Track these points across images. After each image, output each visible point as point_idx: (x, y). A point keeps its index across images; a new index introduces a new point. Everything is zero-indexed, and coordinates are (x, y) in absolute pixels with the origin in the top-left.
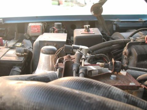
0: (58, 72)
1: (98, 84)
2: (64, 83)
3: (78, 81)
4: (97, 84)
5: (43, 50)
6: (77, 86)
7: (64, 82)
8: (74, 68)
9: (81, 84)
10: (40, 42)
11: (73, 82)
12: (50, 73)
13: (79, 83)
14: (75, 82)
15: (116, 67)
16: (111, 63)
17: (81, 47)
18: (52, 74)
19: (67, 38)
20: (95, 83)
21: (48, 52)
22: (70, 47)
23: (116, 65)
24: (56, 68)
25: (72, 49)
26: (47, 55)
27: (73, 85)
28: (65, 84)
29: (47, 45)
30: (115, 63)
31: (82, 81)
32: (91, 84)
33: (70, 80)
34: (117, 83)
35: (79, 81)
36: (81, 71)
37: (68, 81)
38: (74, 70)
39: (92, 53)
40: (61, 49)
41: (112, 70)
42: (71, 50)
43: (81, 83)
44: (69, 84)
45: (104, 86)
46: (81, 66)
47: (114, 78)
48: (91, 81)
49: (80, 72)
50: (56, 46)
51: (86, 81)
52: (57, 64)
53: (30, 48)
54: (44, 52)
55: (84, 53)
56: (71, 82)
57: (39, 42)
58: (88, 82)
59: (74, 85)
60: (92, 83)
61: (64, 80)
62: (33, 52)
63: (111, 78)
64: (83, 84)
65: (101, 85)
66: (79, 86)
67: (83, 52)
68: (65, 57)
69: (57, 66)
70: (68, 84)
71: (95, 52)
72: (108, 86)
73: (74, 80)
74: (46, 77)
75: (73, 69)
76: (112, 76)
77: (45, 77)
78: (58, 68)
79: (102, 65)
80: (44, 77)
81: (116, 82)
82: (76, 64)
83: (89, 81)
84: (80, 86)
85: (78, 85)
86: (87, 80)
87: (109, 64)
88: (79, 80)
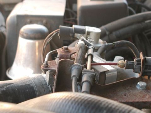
0: (49, 75)
1: (110, 106)
2: (55, 103)
3: (77, 101)
4: (108, 106)
5: (23, 32)
6: (75, 109)
7: (55, 101)
8: (74, 73)
9: (83, 107)
10: (18, 17)
11: (70, 103)
12: (34, 78)
13: (78, 104)
14: (72, 103)
15: (146, 68)
16: (139, 61)
17: (88, 29)
18: (38, 79)
19: (67, 7)
20: (104, 105)
21: (32, 36)
22: (70, 29)
23: (147, 64)
24: (44, 69)
25: (72, 33)
26: (31, 41)
27: (69, 107)
28: (57, 105)
29: (31, 23)
30: (145, 60)
31: (83, 101)
32: (99, 106)
33: (65, 99)
34: (147, 97)
35: (80, 101)
36: (85, 78)
37: (61, 101)
38: (74, 76)
39: (109, 35)
40: (54, 32)
41: (139, 73)
42: (71, 35)
43: (81, 105)
44: (63, 106)
45: (120, 109)
46: (85, 69)
47: (142, 87)
48: (99, 101)
49: (83, 81)
50: (45, 25)
51: (90, 101)
52: (47, 62)
53: (2, 26)
54: (25, 35)
55: (91, 44)
56: (65, 102)
57: (16, 18)
58: (94, 102)
59: (71, 108)
60: (101, 104)
61: (54, 99)
62: (6, 34)
63: (138, 87)
64: (85, 106)
65: (115, 108)
66: (78, 110)
67: (91, 40)
68: (60, 51)
69: (47, 66)
70: (61, 106)
71: (114, 33)
72: (127, 110)
73: (71, 100)
74: (28, 85)
75: (72, 75)
76: (138, 83)
77: (26, 85)
78: (47, 70)
79: (123, 63)
80: (24, 84)
81: (146, 95)
82: (77, 65)
83: (96, 101)
84: (81, 109)
85: (77, 108)
86: (93, 99)
87: (134, 62)
88: (80, 98)
